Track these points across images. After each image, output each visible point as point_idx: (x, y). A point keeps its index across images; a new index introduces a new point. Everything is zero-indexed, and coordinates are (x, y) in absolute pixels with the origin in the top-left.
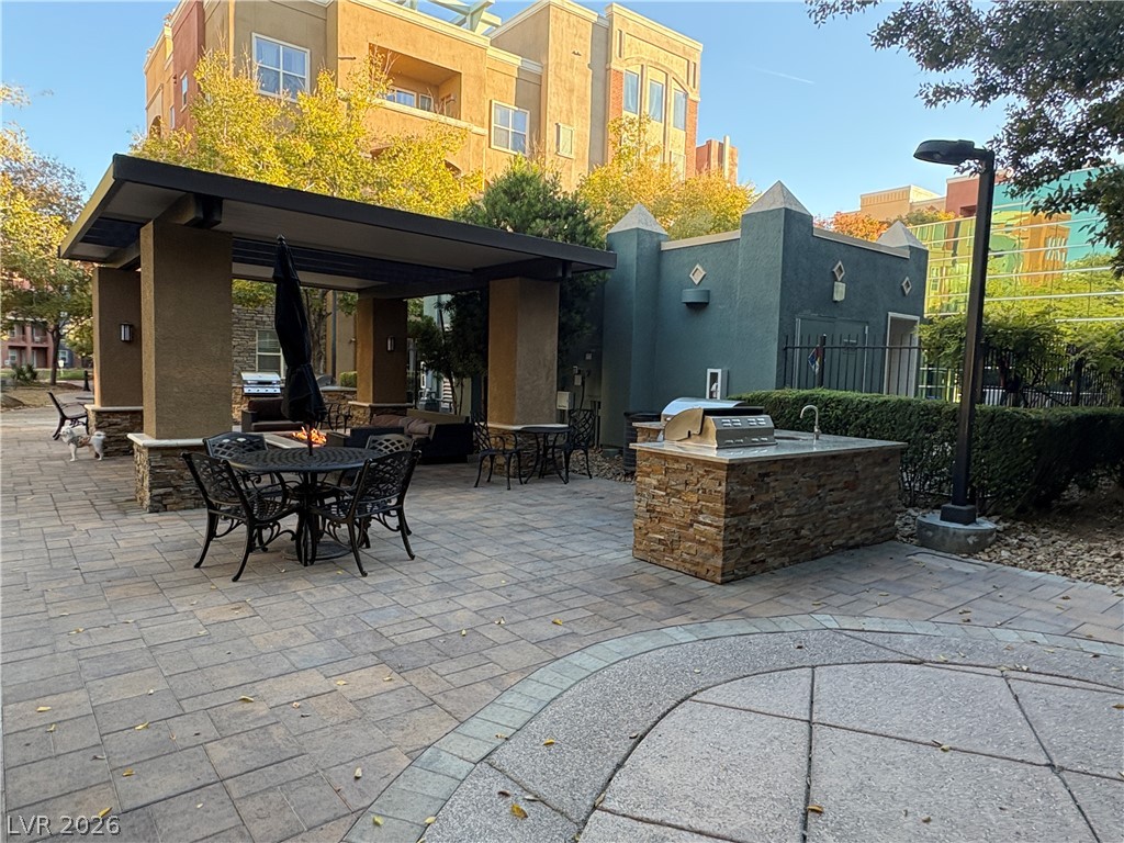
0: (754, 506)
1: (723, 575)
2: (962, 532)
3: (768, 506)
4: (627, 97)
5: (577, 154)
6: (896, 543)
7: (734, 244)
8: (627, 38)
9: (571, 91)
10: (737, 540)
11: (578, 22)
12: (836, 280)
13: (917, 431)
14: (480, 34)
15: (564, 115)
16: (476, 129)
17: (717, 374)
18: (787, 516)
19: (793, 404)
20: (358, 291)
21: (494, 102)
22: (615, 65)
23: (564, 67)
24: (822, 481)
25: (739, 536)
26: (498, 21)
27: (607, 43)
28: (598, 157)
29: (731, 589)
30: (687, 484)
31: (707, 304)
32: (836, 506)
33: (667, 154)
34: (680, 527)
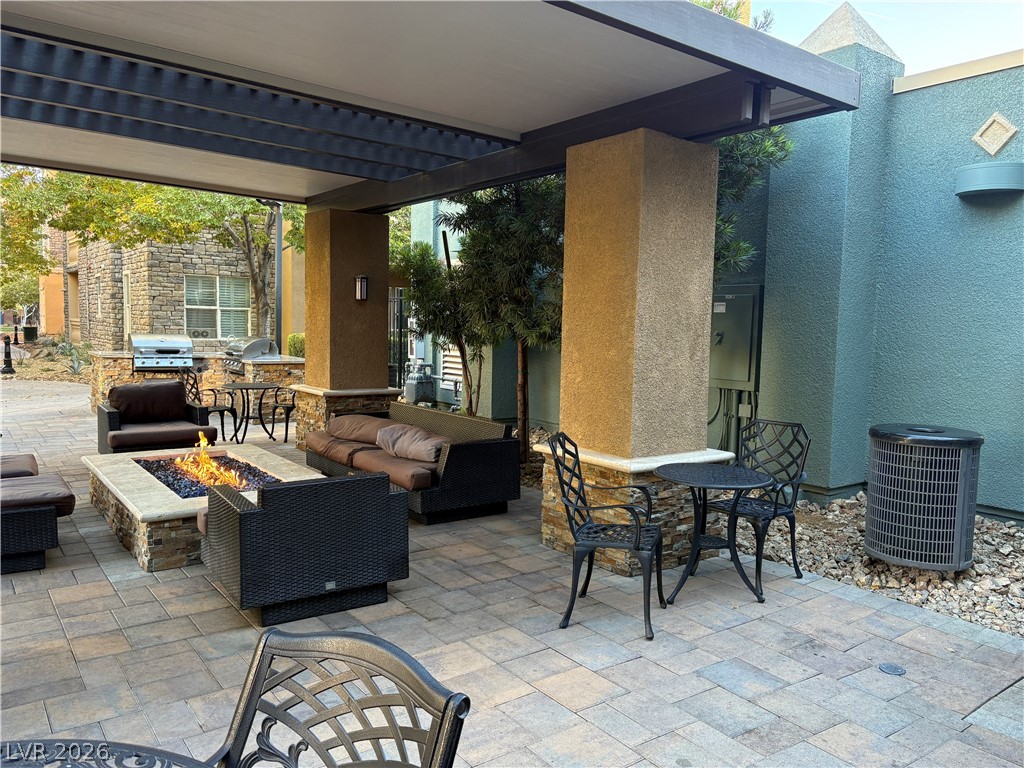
20: (306, 201)
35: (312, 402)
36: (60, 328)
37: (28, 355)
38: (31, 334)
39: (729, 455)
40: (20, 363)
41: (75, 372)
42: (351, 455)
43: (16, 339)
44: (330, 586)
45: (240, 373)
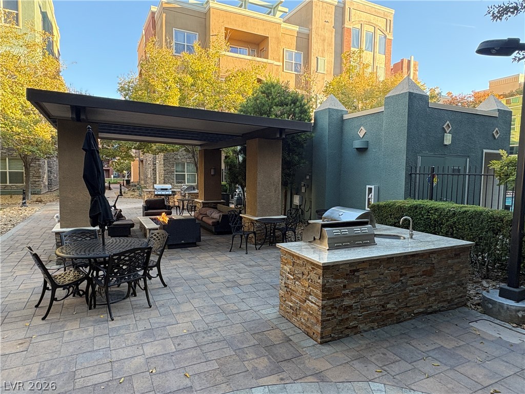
0: (347, 291)
1: (322, 338)
2: (514, 308)
3: (359, 291)
4: (354, 41)
5: (327, 71)
6: (466, 309)
7: (381, 114)
8: (353, 12)
9: (324, 40)
10: (333, 314)
11: (328, 6)
12: (446, 132)
13: (487, 232)
14: (277, 18)
15: (320, 53)
16: (276, 63)
17: (371, 188)
18: (375, 297)
19: (409, 210)
20: (200, 145)
21: (285, 49)
22: (347, 25)
23: (320, 29)
24: (404, 272)
25: (335, 312)
26: (287, 10)
27: (343, 15)
28: (338, 71)
29: (326, 349)
30: (303, 274)
31: (367, 148)
32: (416, 287)
33: (375, 67)
34: (300, 301)
35: (200, 204)
36: (137, 180)
37: (127, 190)
38: (128, 182)
39: (286, 217)
40: (124, 193)
41: (141, 196)
42: (202, 218)
43: (123, 184)
44: (183, 242)
45: (185, 196)
